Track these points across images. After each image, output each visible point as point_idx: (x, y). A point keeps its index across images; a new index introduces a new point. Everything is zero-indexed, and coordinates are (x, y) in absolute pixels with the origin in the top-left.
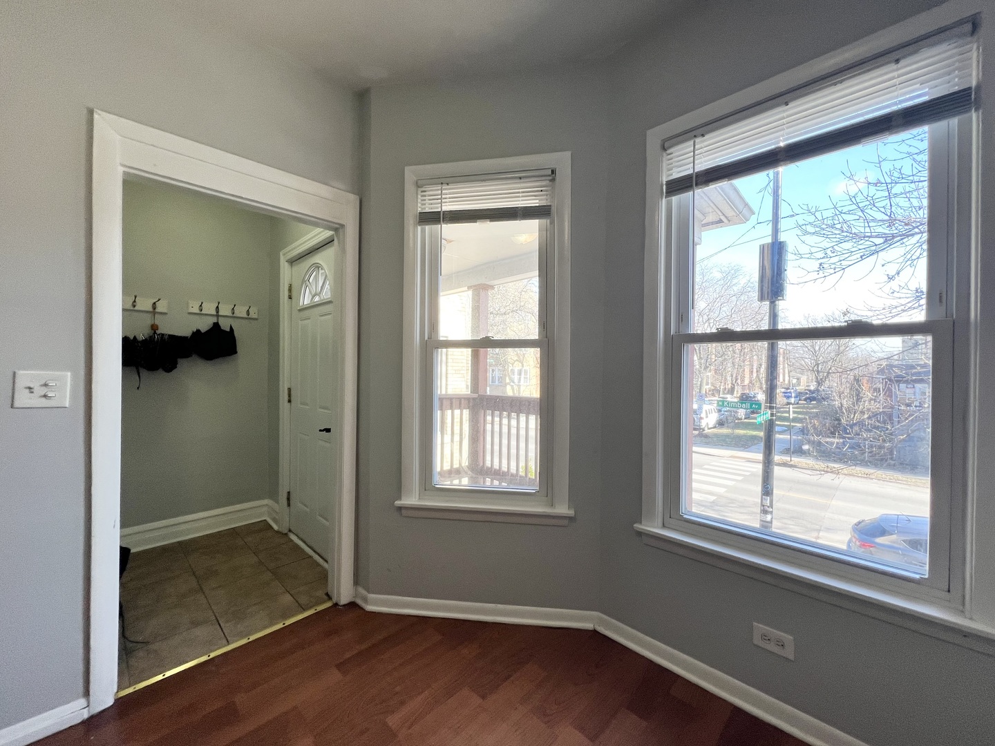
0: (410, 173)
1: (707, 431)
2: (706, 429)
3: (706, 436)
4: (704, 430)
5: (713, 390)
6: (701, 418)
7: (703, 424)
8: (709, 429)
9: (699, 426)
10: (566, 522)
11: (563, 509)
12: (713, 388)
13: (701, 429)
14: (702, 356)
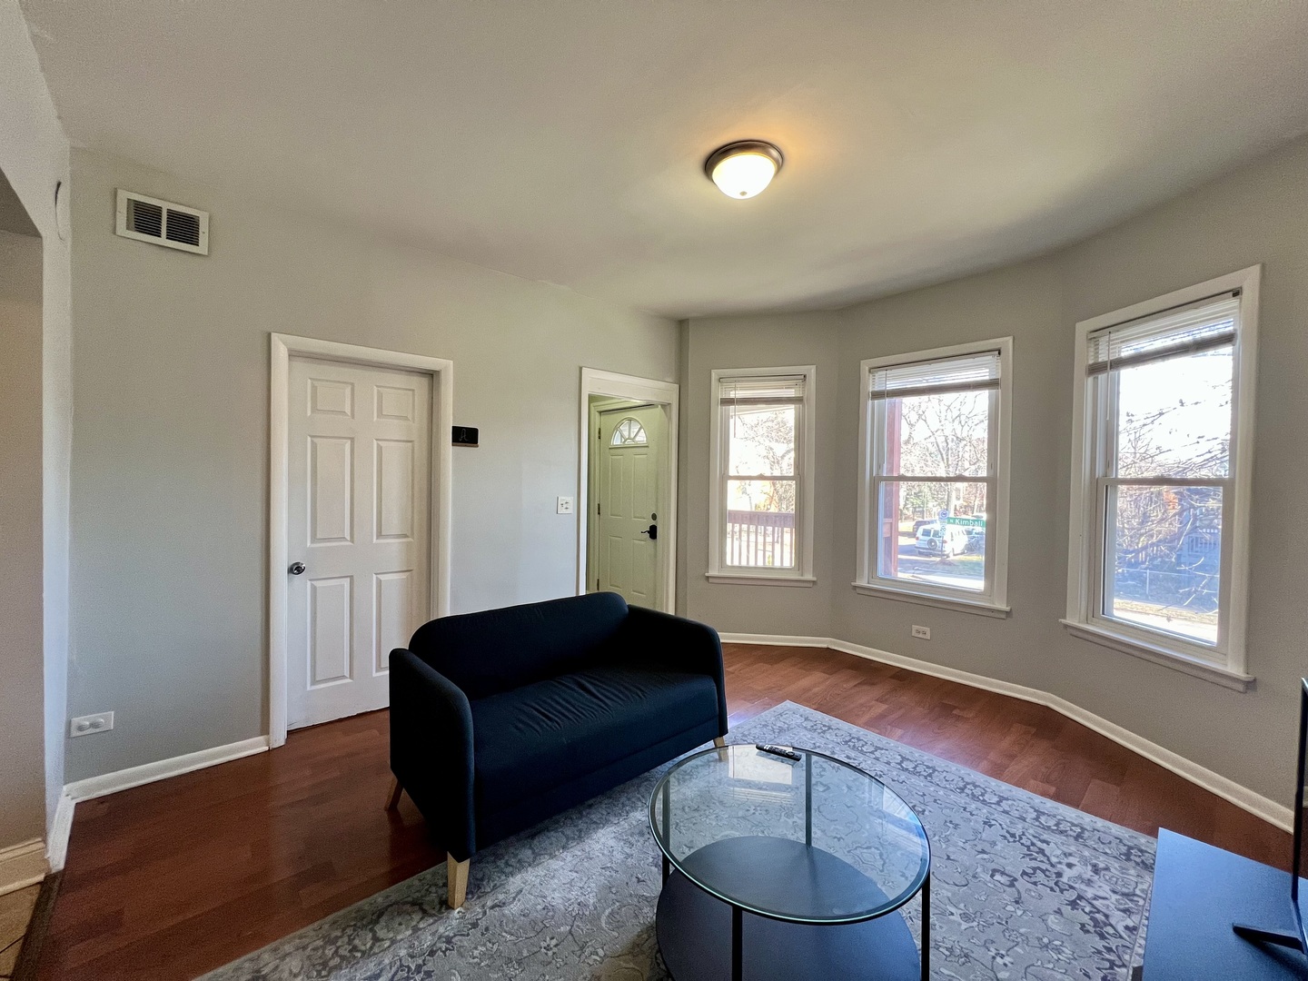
0: (715, 374)
1: (952, 558)
2: (951, 555)
3: (950, 564)
4: (948, 557)
5: (966, 507)
6: (944, 542)
7: (947, 549)
8: (954, 555)
9: (942, 551)
10: (811, 585)
11: (809, 576)
12: (965, 504)
13: (944, 555)
14: (950, 463)
